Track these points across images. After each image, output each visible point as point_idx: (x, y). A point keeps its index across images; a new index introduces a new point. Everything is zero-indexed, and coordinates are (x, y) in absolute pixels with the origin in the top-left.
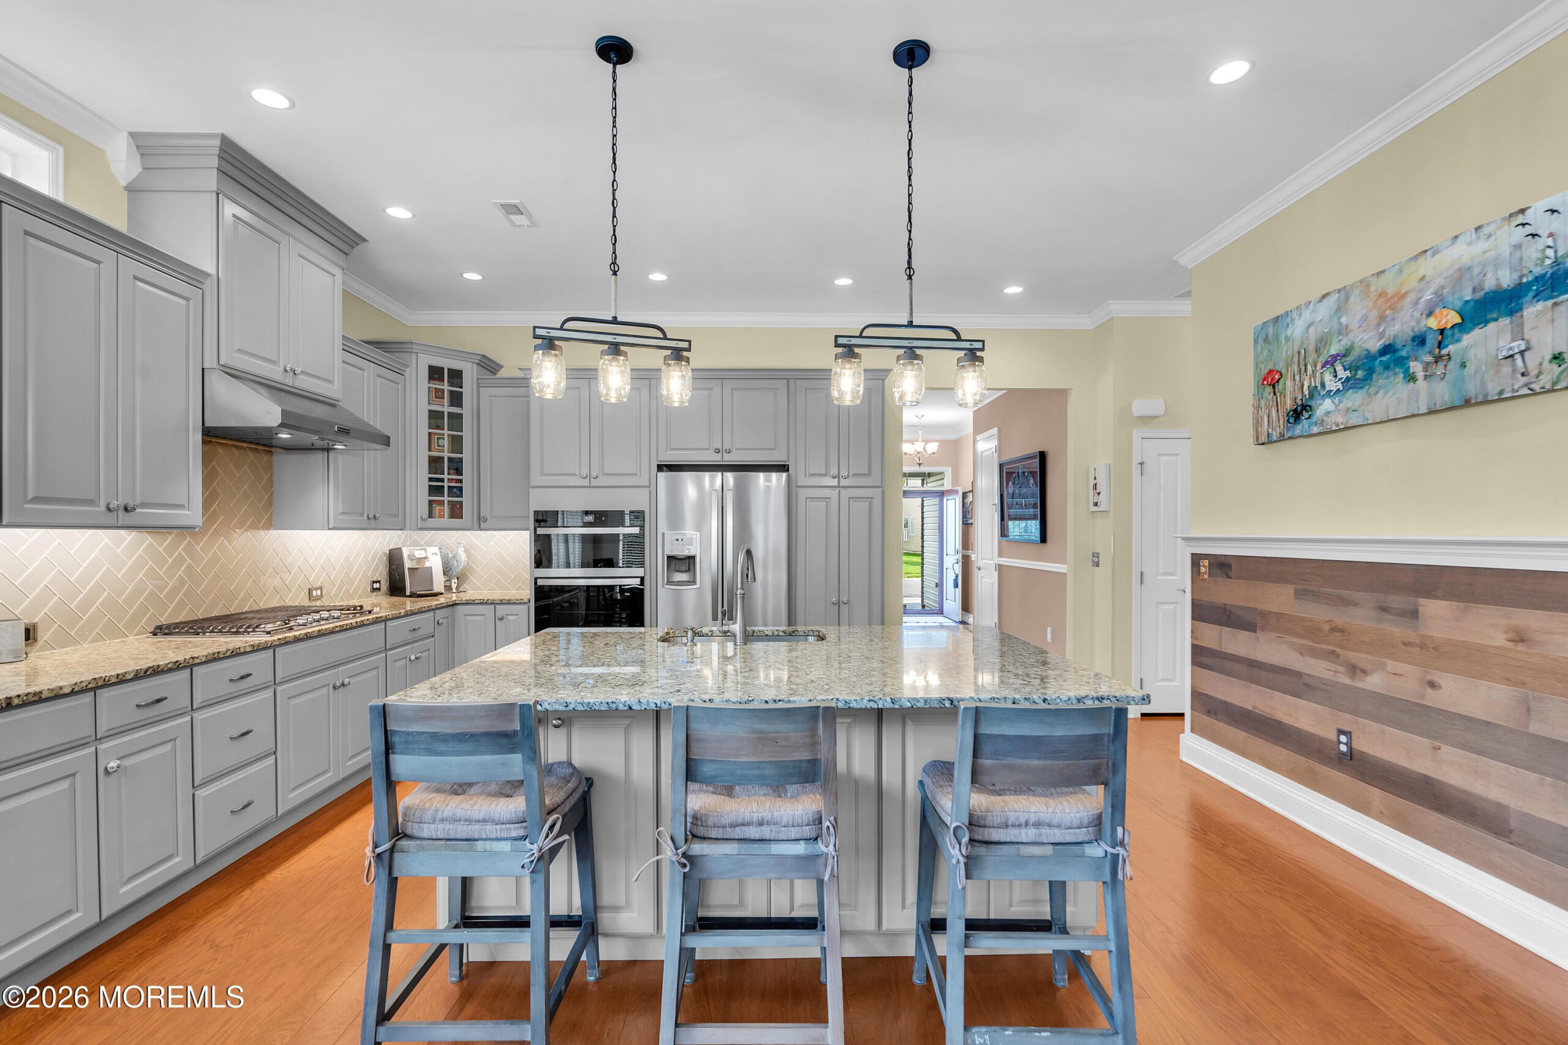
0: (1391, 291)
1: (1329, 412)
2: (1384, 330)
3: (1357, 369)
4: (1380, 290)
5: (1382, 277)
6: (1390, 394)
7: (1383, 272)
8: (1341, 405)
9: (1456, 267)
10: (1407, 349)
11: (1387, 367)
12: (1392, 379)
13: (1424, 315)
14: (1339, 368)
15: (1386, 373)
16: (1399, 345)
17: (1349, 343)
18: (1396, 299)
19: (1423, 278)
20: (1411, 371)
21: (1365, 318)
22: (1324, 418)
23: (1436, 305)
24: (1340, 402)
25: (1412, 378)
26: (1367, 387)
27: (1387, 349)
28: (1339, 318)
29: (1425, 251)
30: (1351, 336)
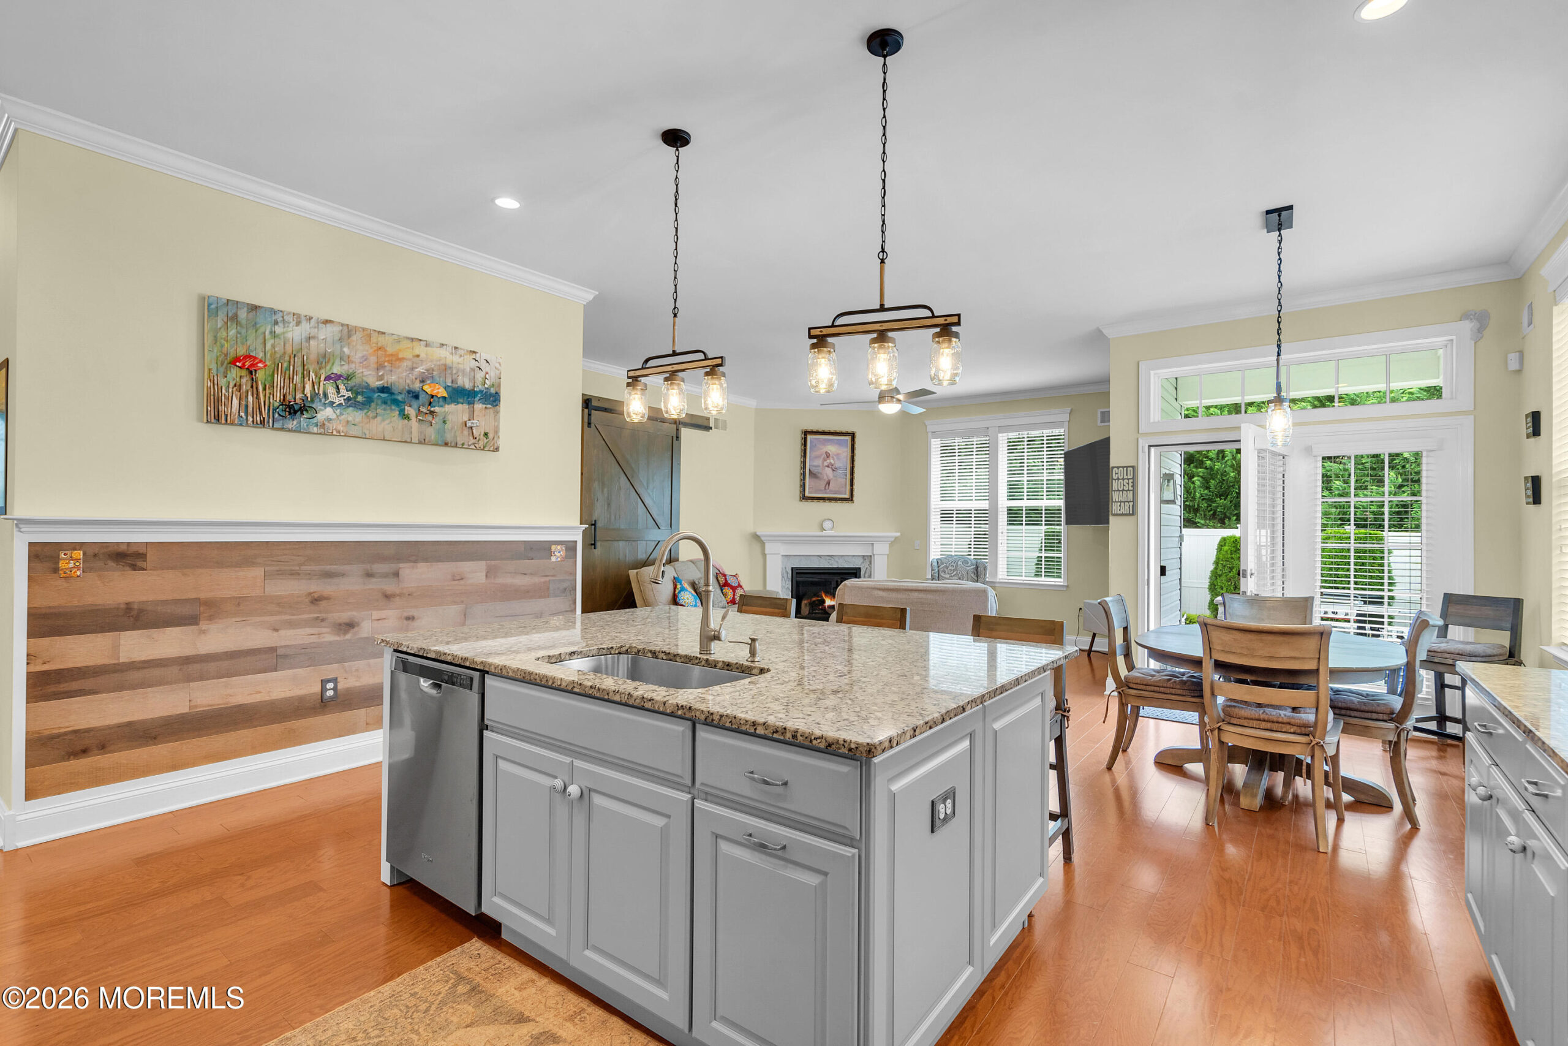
0: (390, 350)
1: (331, 419)
2: (382, 375)
3: (357, 393)
4: (380, 345)
5: (381, 338)
6: (387, 421)
7: (384, 333)
8: (343, 417)
9: (442, 362)
10: (403, 396)
11: (385, 403)
12: (389, 412)
13: (418, 380)
14: (342, 387)
15: (384, 406)
16: (395, 390)
17: (351, 371)
18: (394, 359)
19: (418, 356)
20: (406, 413)
21: (365, 358)
22: (326, 423)
23: (428, 378)
24: (341, 414)
25: (407, 417)
26: (366, 411)
27: (383, 389)
28: (342, 347)
29: (420, 340)
30: (353, 366)
